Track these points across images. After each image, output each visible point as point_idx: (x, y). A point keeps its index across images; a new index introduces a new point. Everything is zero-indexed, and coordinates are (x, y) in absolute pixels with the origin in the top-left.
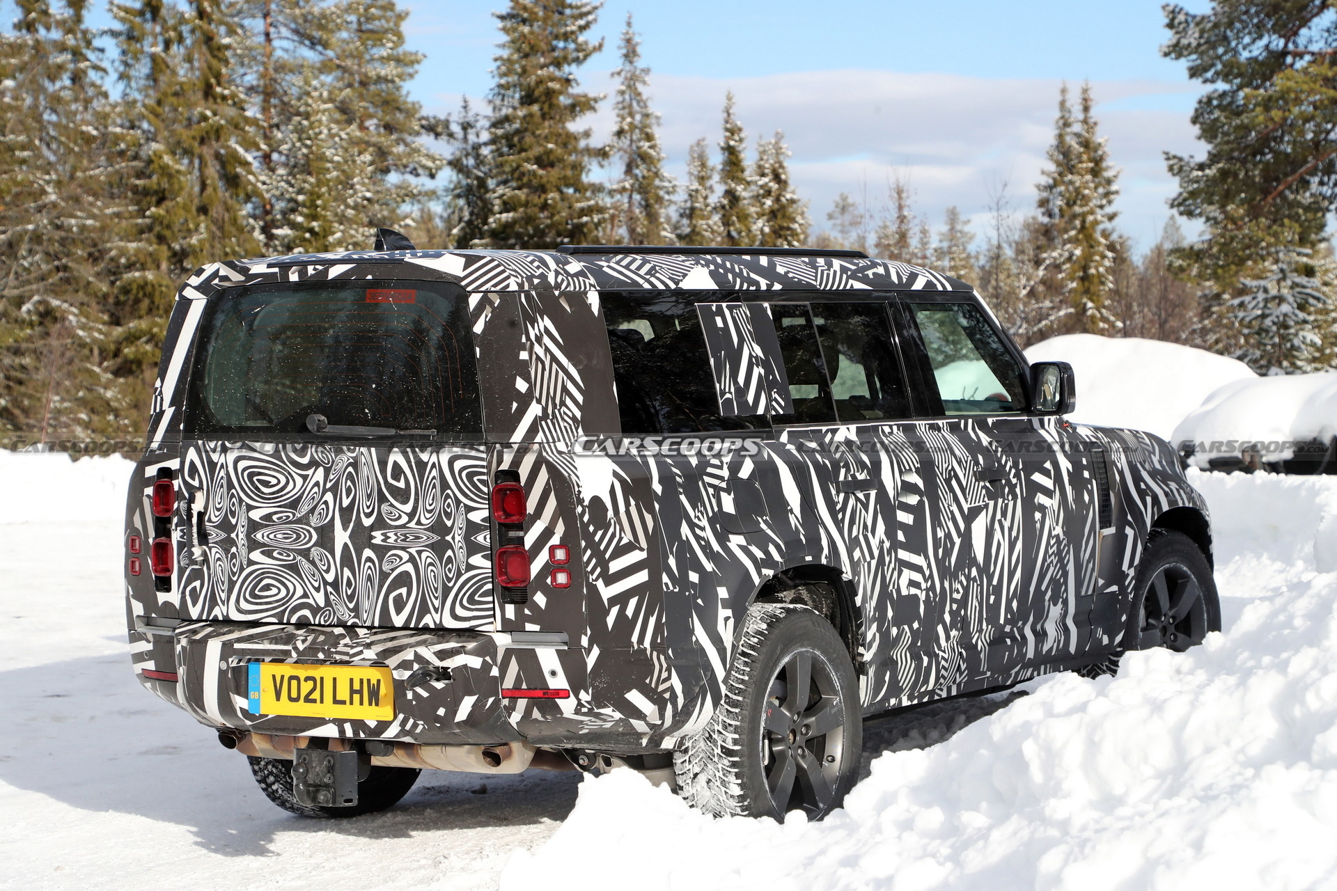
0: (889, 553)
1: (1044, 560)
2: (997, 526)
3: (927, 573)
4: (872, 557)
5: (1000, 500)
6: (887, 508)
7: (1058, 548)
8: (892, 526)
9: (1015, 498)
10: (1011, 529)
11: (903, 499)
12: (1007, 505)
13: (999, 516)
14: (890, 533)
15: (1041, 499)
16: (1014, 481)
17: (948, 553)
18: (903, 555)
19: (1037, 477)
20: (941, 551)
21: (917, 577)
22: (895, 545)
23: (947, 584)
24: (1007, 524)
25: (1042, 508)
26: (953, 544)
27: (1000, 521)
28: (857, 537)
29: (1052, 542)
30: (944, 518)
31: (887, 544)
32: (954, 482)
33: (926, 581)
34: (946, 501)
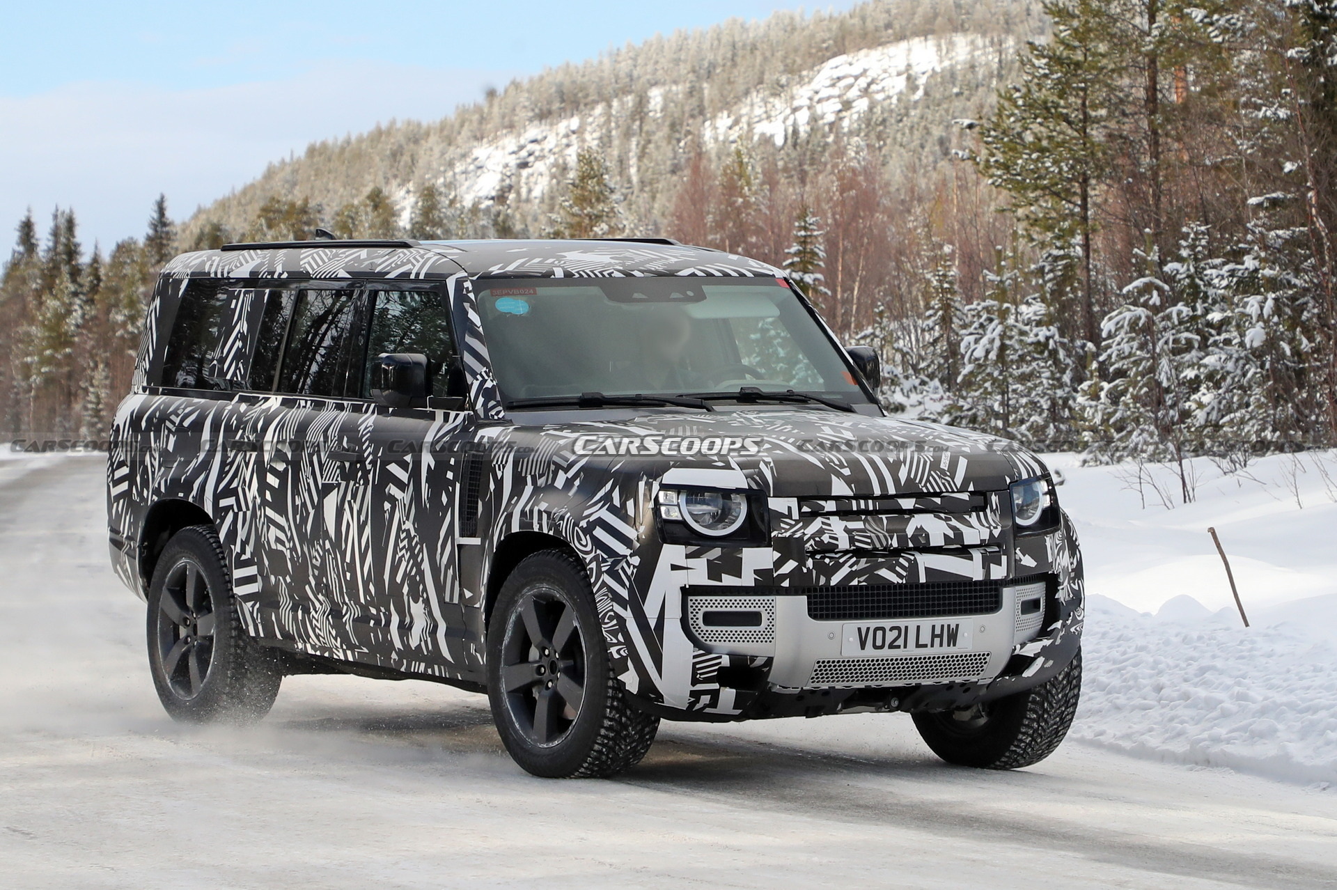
0: (260, 509)
1: (395, 553)
2: (346, 506)
3: (289, 534)
4: (248, 508)
5: (352, 483)
6: (261, 470)
7: (410, 542)
8: (263, 486)
9: (366, 483)
10: (359, 512)
11: (274, 465)
12: (357, 488)
13: (349, 497)
14: (261, 492)
15: (393, 490)
16: (369, 467)
17: (304, 520)
18: (270, 512)
19: (393, 468)
20: (298, 517)
21: (282, 536)
22: (264, 503)
23: (305, 549)
24: (356, 508)
25: (393, 500)
26: (308, 514)
27: (349, 502)
28: (237, 488)
29: (403, 536)
30: (302, 487)
31: (258, 501)
32: (315, 458)
33: (289, 542)
34: (306, 472)
